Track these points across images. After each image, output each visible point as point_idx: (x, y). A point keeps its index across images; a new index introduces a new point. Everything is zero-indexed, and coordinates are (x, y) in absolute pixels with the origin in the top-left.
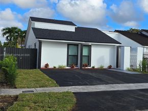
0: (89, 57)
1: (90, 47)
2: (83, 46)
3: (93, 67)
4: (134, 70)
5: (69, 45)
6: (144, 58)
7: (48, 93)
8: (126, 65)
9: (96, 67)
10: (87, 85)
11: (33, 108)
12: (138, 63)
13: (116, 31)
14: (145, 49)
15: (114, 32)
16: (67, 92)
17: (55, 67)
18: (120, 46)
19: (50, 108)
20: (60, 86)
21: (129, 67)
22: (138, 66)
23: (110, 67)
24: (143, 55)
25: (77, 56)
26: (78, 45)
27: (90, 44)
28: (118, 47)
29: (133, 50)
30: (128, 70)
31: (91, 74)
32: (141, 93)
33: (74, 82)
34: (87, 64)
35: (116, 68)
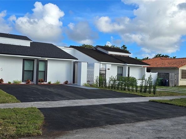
0: (45, 72)
1: (46, 62)
2: (39, 61)
3: (49, 83)
4: (91, 86)
5: (24, 60)
6: (100, 74)
7: (13, 109)
8: (83, 81)
9: (52, 83)
10: (49, 100)
11: (3, 124)
12: (95, 78)
13: (71, 47)
14: (101, 64)
15: (70, 47)
16: (32, 108)
17: (9, 83)
18: (77, 62)
19: (20, 124)
20: (22, 102)
21: (86, 83)
22: (95, 81)
23: (66, 82)
24: (100, 70)
25: (33, 71)
26: (34, 60)
27: (46, 59)
28: (74, 63)
29: (90, 66)
30: (86, 85)
31: (49, 90)
32: (106, 108)
33: (34, 98)
34: (43, 80)
35: (72, 83)
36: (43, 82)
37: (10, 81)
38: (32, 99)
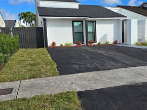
0: (94, 33)
1: (94, 22)
2: (87, 22)
3: (99, 44)
9: (101, 43)
15: (117, 7)
17: (61, 45)
18: (126, 20)
21: (137, 41)
23: (115, 42)
25: (83, 32)
26: (82, 21)
28: (123, 21)
30: (137, 44)
33: (80, 64)
34: (93, 41)
35: (121, 43)
36: (92, 43)
37: (62, 44)
38: (77, 66)
